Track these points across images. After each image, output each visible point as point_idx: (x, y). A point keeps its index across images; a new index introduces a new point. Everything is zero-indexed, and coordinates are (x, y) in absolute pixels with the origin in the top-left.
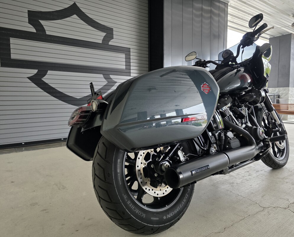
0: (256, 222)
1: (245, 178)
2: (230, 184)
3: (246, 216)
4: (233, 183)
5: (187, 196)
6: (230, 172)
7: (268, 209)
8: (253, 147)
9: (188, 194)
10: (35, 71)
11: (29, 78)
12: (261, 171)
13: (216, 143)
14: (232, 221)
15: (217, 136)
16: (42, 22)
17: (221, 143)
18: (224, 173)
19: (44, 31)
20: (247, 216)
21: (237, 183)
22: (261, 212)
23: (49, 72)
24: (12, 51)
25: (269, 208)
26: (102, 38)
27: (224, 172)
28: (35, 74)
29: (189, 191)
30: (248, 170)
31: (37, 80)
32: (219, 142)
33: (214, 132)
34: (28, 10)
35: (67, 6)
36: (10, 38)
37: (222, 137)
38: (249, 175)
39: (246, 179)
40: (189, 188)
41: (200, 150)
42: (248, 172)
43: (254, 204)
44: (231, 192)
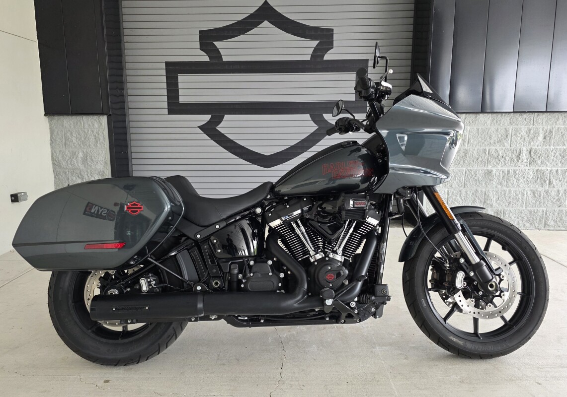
10: (207, 117)
11: (200, 127)
16: (218, 44)
19: (220, 57)
23: (227, 117)
24: (181, 92)
26: (311, 51)
28: (208, 121)
31: (210, 130)
34: (200, 31)
35: (252, 10)
36: (179, 75)
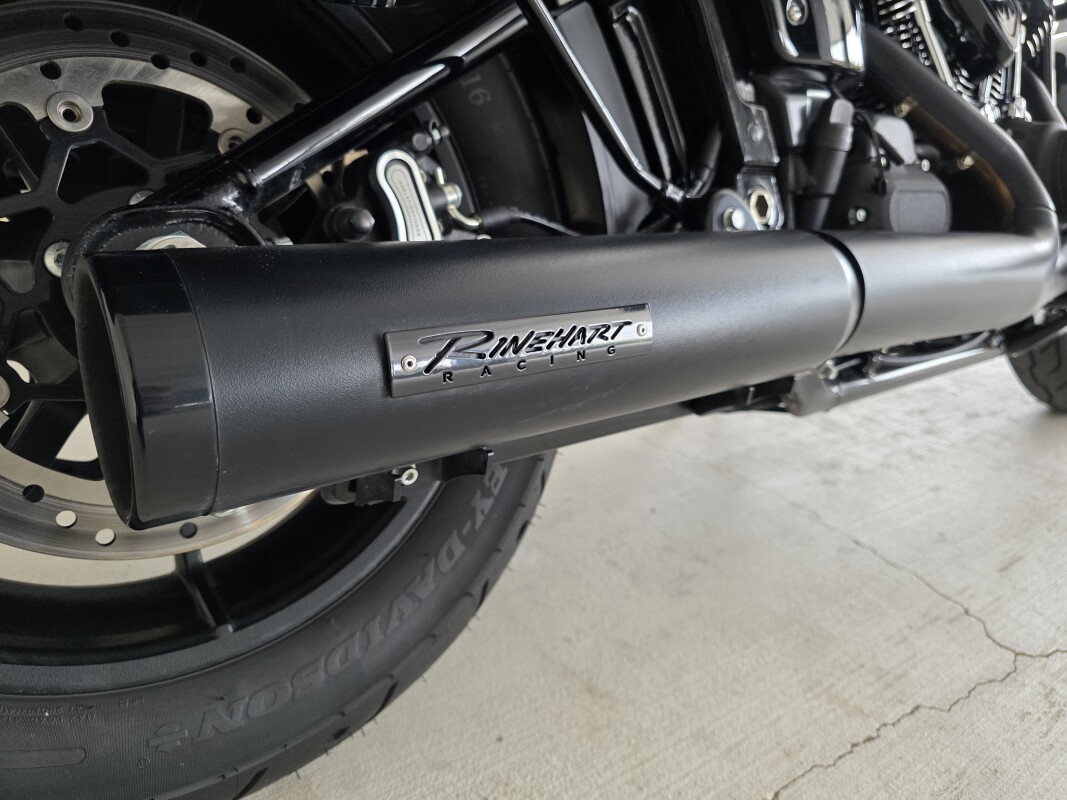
0: (959, 776)
1: (905, 443)
2: (820, 467)
3: (891, 717)
4: (835, 465)
5: (450, 555)
6: (839, 401)
7: (1043, 667)
8: (1042, 245)
9: (464, 540)
12: (993, 414)
13: (778, 172)
14: (787, 754)
15: (795, 125)
17: (813, 181)
18: (793, 406)
20: (899, 711)
21: (858, 470)
22: (996, 687)
25: (1050, 661)
27: (797, 401)
29: (480, 519)
30: (924, 405)
32: (803, 170)
33: (779, 80)
37: (837, 129)
38: (929, 432)
39: (909, 451)
40: (487, 493)
41: (633, 205)
42: (922, 412)
43: (951, 621)
44: (815, 516)
